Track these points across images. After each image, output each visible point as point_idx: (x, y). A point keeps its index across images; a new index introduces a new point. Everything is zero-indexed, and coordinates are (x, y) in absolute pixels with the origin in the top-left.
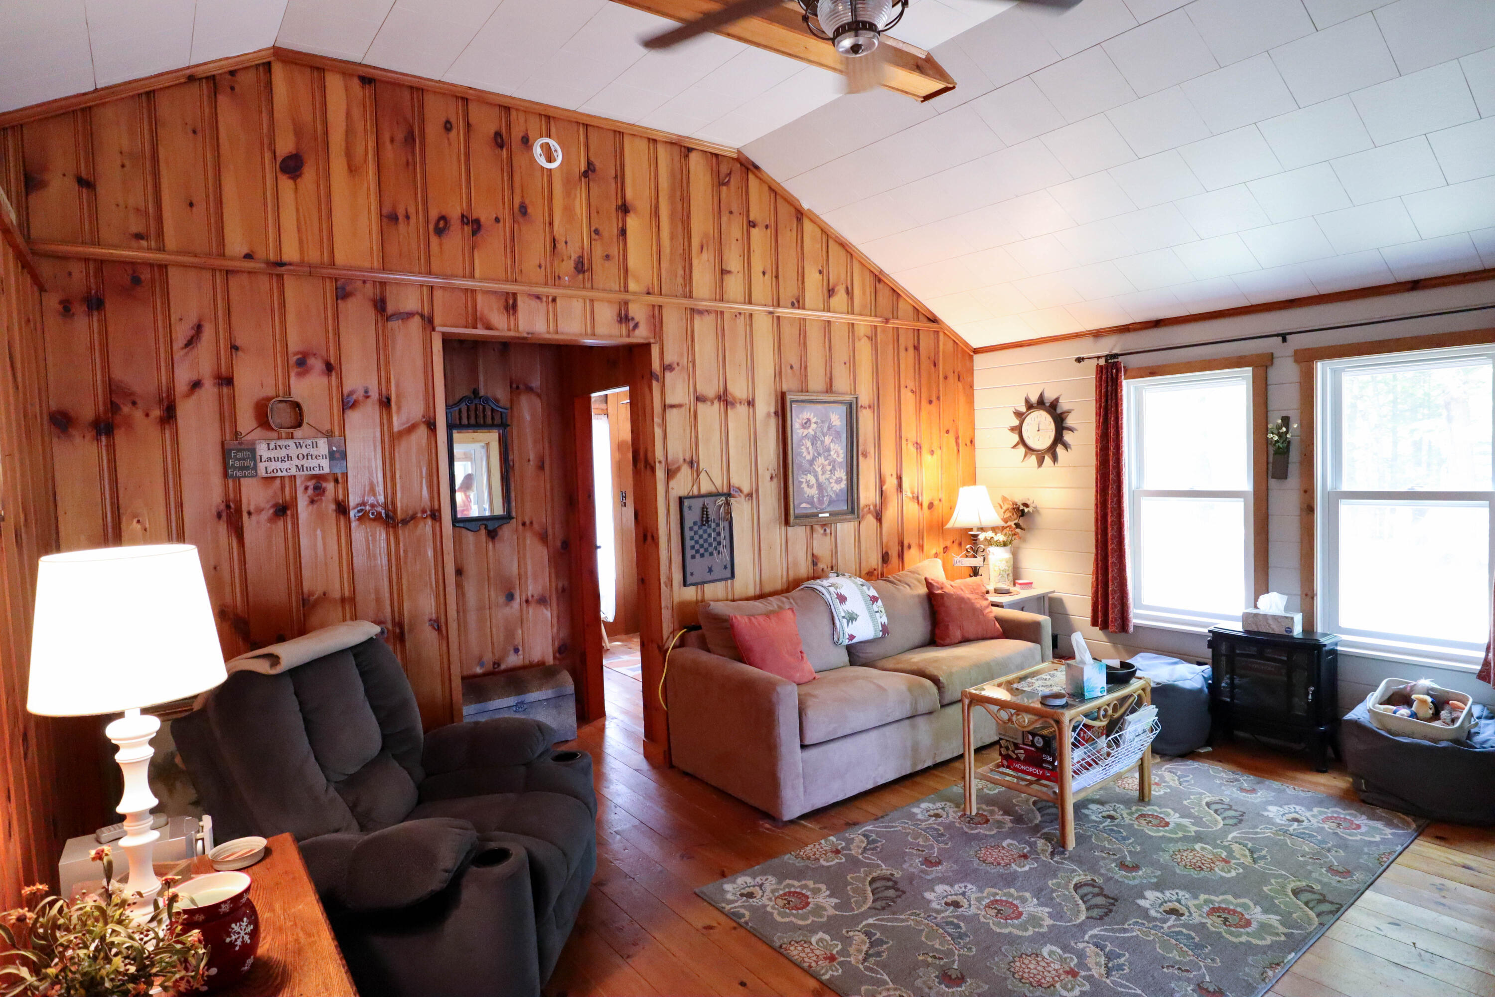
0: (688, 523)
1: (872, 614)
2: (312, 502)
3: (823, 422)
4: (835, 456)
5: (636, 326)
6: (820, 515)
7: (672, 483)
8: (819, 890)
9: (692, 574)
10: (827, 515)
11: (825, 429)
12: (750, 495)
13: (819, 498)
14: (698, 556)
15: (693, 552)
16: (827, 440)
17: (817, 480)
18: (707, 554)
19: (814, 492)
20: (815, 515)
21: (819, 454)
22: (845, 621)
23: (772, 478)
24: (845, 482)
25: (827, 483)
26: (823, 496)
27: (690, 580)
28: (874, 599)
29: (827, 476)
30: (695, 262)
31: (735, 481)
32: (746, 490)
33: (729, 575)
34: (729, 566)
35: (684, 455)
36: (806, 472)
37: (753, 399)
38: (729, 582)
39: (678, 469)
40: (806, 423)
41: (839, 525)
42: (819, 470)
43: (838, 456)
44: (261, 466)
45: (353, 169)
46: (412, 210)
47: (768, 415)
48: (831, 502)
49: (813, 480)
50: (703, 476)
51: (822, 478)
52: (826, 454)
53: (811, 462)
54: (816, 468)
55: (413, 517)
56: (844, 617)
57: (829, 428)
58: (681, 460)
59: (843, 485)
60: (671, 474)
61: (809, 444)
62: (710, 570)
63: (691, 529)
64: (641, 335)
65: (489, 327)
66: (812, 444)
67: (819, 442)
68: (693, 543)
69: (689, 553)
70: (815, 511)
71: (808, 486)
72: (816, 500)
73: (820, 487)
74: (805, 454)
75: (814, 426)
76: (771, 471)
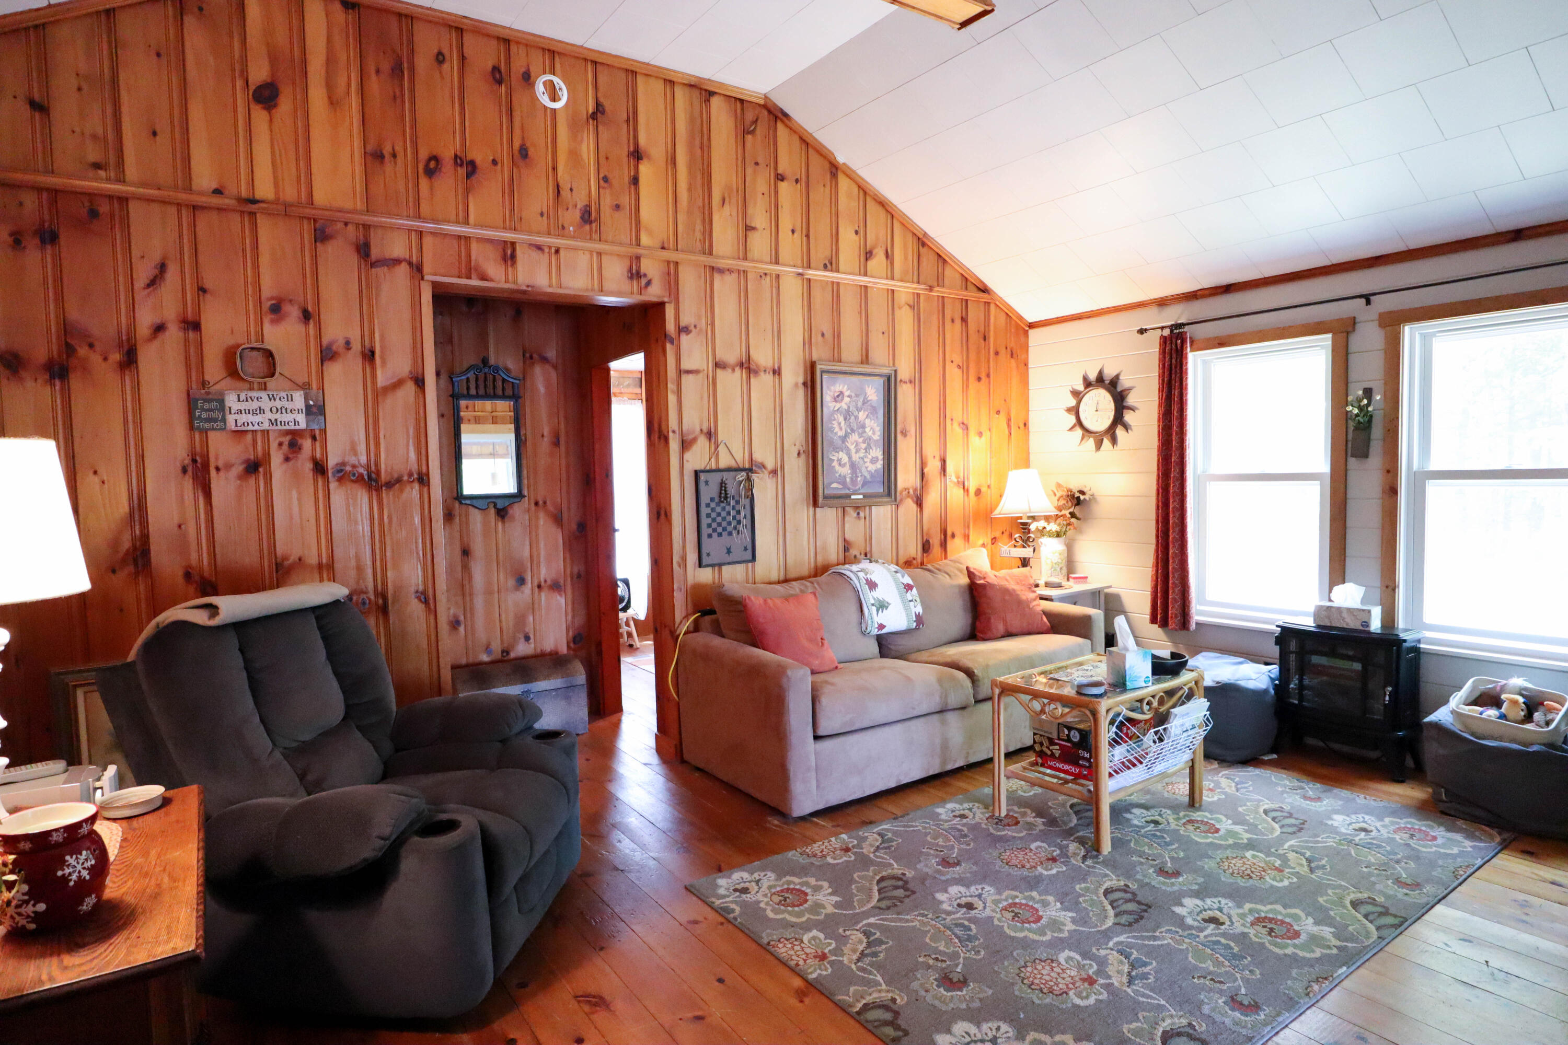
0: (704, 499)
1: (906, 603)
2: (287, 459)
3: (857, 396)
4: (870, 433)
5: (649, 283)
6: (853, 497)
7: (687, 456)
8: (821, 887)
9: (708, 555)
10: (861, 497)
11: (860, 404)
12: (774, 472)
13: (852, 478)
14: (715, 535)
15: (710, 531)
16: (862, 415)
17: (850, 458)
18: (725, 534)
19: (846, 471)
20: (848, 497)
21: (853, 431)
22: (874, 609)
23: (799, 454)
24: (881, 462)
25: (861, 462)
26: (857, 477)
27: (705, 560)
28: (908, 587)
29: (862, 455)
30: (716, 218)
31: (758, 456)
32: (770, 465)
33: (750, 558)
34: (750, 547)
35: (701, 424)
36: (837, 449)
37: (779, 368)
38: (750, 564)
39: (694, 440)
40: (838, 396)
41: (873, 508)
42: (852, 448)
43: (874, 433)
44: (231, 419)
45: (333, 102)
46: (399, 149)
47: (796, 385)
48: (865, 483)
49: (845, 459)
50: (722, 449)
51: (855, 457)
52: (860, 431)
53: (844, 439)
54: (849, 445)
55: (399, 480)
56: (873, 605)
57: (864, 403)
58: (698, 430)
59: (879, 465)
60: (686, 445)
61: (841, 419)
62: (729, 551)
63: (708, 505)
64: (654, 293)
65: (484, 278)
66: (845, 419)
67: (853, 417)
68: (709, 520)
69: (705, 531)
70: (847, 492)
71: (840, 465)
72: (848, 480)
73: (853, 466)
74: (837, 429)
75: (847, 400)
76: (798, 447)
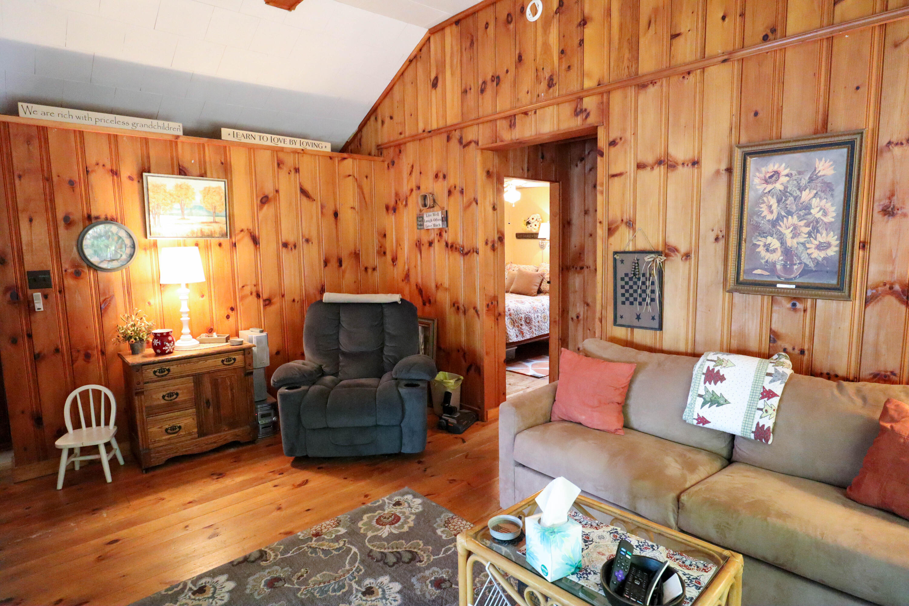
0: (620, 274)
1: (752, 408)
2: (439, 241)
3: (800, 173)
4: (819, 215)
5: (588, 115)
6: (779, 286)
7: (612, 240)
9: (622, 317)
10: (793, 286)
11: (804, 182)
12: (687, 256)
13: (784, 266)
14: (627, 303)
15: (624, 299)
16: (806, 196)
17: (783, 243)
19: (777, 257)
20: (773, 285)
21: (790, 213)
22: (700, 401)
23: (717, 239)
24: (837, 249)
25: (801, 248)
26: (793, 264)
27: (619, 321)
28: (768, 394)
29: (802, 240)
30: (643, 42)
31: (672, 241)
32: (683, 249)
33: (657, 326)
34: (657, 317)
35: (622, 216)
36: (764, 234)
37: (700, 157)
38: (658, 332)
39: (617, 228)
40: (771, 177)
41: (820, 302)
42: (788, 233)
43: (825, 214)
44: (425, 224)
46: (472, 85)
47: (718, 172)
48: (805, 271)
49: (775, 243)
50: (638, 234)
51: (791, 242)
52: (802, 213)
53: (774, 223)
54: (783, 230)
55: (469, 252)
56: (700, 396)
57: (811, 180)
58: (620, 219)
59: (833, 252)
60: (611, 231)
61: (773, 202)
62: (638, 317)
63: (622, 279)
64: (592, 120)
65: (502, 141)
66: (779, 201)
67: (791, 199)
68: (623, 291)
69: (620, 299)
70: (776, 279)
71: (767, 250)
72: (778, 267)
73: (788, 252)
74: (765, 212)
75: (783, 179)
76: (716, 232)
